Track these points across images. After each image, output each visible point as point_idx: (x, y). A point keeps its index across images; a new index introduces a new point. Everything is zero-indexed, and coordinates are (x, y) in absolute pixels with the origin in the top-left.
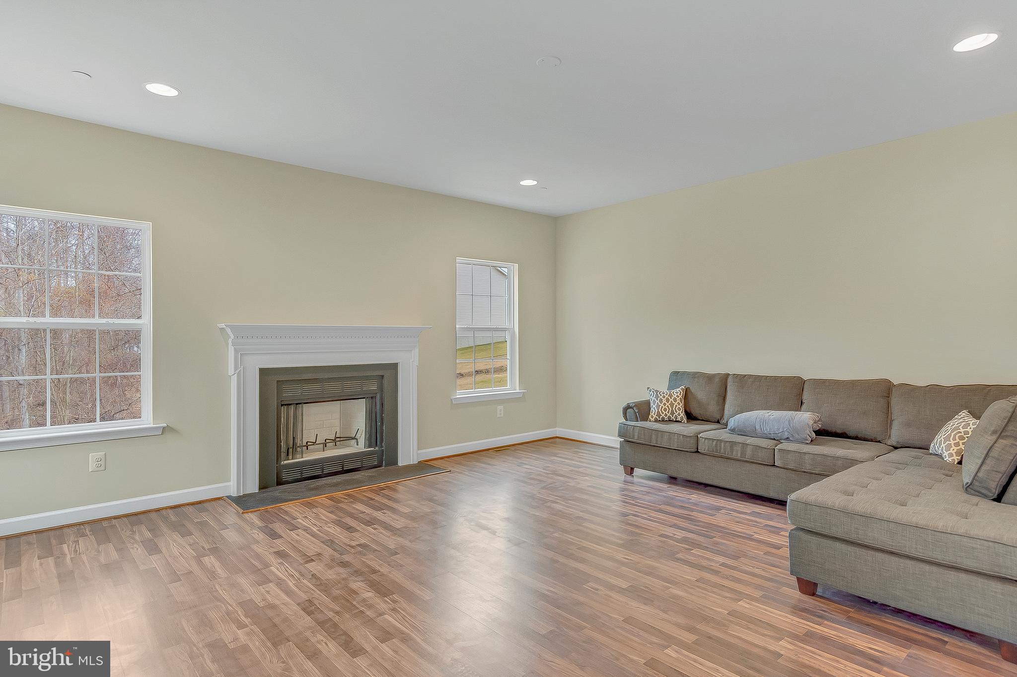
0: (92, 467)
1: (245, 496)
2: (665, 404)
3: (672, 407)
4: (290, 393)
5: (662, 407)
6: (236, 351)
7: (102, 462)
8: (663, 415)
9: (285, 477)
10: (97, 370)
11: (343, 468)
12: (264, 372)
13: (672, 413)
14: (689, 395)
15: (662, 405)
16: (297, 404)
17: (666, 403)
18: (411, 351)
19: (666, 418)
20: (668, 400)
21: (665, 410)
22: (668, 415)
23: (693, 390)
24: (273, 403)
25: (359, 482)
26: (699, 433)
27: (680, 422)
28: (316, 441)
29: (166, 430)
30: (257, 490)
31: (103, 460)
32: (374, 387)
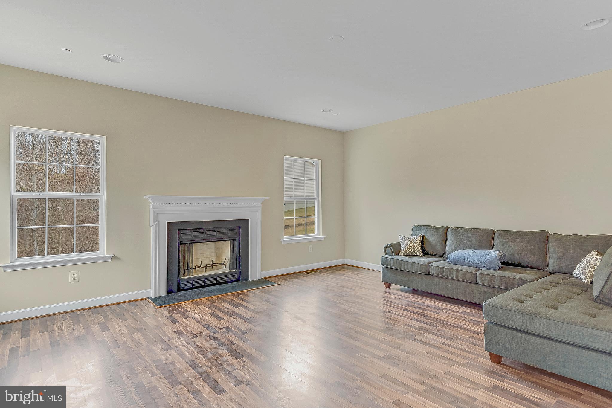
0: (71, 279)
1: (159, 297)
3: (414, 247)
4: (184, 238)
6: (154, 212)
7: (77, 277)
8: (408, 252)
9: (182, 286)
11: (216, 282)
12: (170, 224)
13: (414, 251)
14: (424, 240)
16: (189, 243)
18: (257, 212)
19: (410, 254)
20: (411, 243)
21: (410, 248)
22: (412, 251)
24: (176, 242)
25: (226, 290)
26: (430, 263)
27: (419, 256)
28: (201, 265)
29: (113, 258)
30: (166, 294)
31: (77, 275)
32: (235, 234)
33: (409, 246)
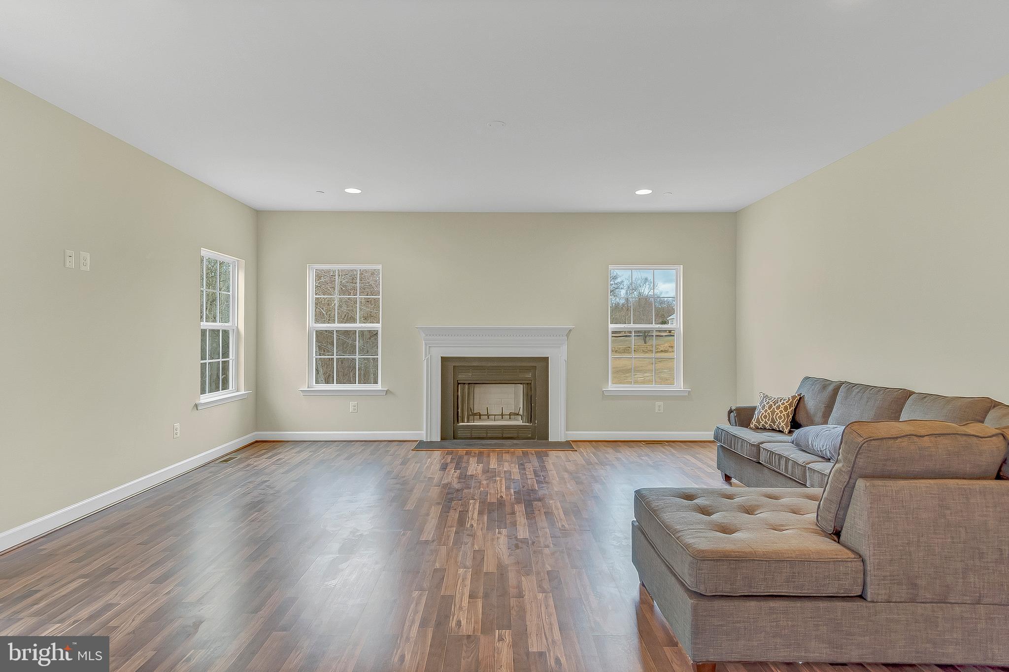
0: (351, 410)
1: (431, 442)
2: (766, 411)
3: (773, 414)
4: (462, 377)
5: (763, 413)
6: (426, 344)
7: (356, 408)
8: (763, 423)
9: (460, 433)
10: (357, 353)
11: (487, 435)
12: (444, 360)
13: (774, 422)
14: (801, 404)
15: (763, 411)
16: (469, 384)
17: (768, 410)
18: (560, 347)
19: (767, 426)
20: (770, 407)
21: (765, 417)
22: (769, 423)
23: (806, 399)
24: (451, 381)
25: (502, 445)
26: (762, 443)
27: (783, 432)
28: (488, 413)
29: (387, 392)
30: (439, 440)
31: (356, 407)
32: (529, 375)
33: (764, 413)
